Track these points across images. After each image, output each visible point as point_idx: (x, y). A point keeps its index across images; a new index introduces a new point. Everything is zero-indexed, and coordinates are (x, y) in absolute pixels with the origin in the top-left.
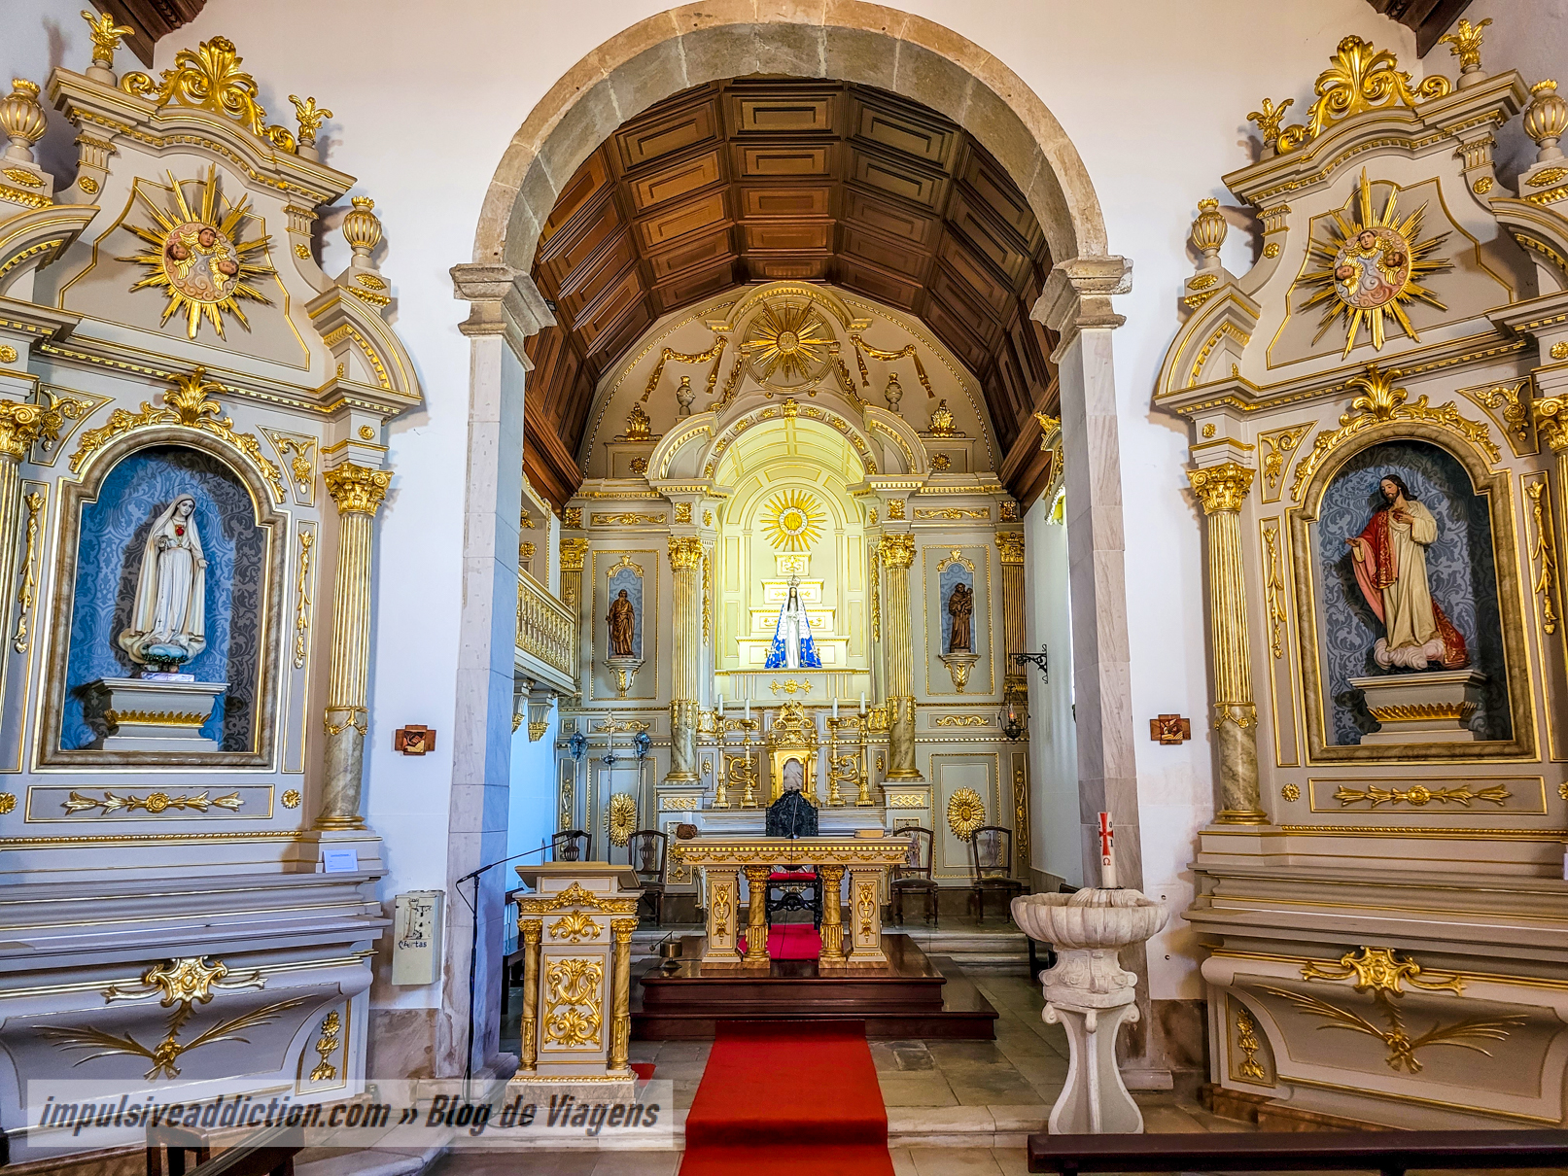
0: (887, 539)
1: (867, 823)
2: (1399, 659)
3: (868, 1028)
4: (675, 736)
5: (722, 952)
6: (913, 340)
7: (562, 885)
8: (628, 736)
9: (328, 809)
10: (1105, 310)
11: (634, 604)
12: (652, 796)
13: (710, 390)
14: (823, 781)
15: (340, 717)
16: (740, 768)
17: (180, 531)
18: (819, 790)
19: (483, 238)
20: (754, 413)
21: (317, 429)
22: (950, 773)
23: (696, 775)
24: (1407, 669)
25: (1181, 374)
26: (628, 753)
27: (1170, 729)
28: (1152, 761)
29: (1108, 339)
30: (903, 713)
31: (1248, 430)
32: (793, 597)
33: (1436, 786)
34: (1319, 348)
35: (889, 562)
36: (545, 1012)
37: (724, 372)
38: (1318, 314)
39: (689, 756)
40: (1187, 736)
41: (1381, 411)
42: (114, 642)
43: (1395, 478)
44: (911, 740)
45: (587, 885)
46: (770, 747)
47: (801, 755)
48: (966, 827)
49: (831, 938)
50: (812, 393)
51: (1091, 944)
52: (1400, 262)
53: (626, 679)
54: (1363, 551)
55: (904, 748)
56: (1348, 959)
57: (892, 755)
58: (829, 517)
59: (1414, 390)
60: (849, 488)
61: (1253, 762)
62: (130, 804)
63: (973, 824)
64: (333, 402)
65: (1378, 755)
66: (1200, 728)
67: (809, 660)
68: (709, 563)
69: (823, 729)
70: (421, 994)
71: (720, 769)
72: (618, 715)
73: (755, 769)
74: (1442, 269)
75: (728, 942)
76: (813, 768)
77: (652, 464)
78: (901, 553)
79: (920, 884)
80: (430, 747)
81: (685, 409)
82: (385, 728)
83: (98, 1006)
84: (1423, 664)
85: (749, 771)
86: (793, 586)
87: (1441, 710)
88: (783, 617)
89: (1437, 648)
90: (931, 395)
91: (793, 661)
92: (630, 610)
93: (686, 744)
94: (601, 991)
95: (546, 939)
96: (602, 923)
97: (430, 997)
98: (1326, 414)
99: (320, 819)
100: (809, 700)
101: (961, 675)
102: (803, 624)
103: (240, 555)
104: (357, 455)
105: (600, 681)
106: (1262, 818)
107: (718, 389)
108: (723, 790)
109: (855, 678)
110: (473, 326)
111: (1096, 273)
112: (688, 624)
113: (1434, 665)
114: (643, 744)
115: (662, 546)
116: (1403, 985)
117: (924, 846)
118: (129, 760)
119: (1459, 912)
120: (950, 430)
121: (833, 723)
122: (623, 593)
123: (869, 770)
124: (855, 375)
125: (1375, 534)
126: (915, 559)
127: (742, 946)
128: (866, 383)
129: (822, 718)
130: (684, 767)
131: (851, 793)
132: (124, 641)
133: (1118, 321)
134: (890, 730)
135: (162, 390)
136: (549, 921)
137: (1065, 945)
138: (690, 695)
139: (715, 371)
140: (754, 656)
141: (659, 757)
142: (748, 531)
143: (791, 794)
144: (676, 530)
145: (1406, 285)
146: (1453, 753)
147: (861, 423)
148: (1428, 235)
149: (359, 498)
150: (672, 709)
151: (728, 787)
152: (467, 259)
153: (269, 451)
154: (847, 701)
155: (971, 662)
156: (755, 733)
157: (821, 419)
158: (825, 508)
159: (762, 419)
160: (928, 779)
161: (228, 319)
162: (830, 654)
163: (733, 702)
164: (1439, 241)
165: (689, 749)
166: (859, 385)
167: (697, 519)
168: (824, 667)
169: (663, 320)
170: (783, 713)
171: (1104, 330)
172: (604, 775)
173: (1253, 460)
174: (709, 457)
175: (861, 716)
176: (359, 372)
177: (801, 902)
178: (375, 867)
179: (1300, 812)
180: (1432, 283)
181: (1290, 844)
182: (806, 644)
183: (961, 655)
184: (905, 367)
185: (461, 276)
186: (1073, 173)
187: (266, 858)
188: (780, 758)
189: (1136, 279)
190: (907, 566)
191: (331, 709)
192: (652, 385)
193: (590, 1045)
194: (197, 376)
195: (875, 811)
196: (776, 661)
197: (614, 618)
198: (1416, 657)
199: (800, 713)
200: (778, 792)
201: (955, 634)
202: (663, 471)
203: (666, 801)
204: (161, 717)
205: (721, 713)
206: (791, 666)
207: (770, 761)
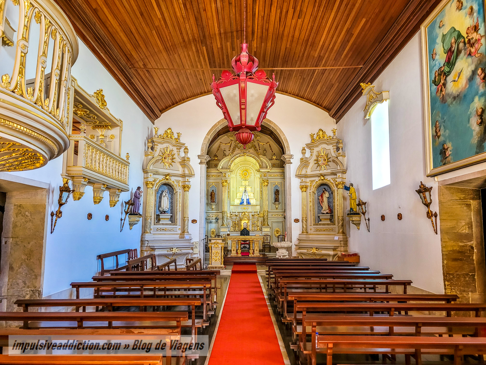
0: (263, 181)
1: (258, 234)
2: (323, 212)
3: (256, 264)
4: (223, 218)
5: (234, 254)
6: (269, 140)
7: (215, 241)
8: (214, 218)
9: (185, 230)
10: (290, 162)
11: (215, 192)
12: (219, 229)
13: (229, 150)
14: (251, 226)
15: (186, 219)
16: (235, 224)
17: (166, 194)
18: (250, 228)
19: (202, 150)
20: (238, 155)
21: (180, 179)
22: (275, 225)
23: (227, 225)
24: (324, 214)
25: (299, 172)
26: (214, 221)
27: (297, 221)
28: (294, 224)
29: (290, 166)
30: (266, 214)
31: (308, 180)
32: (245, 191)
33: (326, 229)
34: (317, 170)
35: (264, 185)
36: (212, 257)
37: (232, 147)
38: (317, 165)
39: (226, 222)
40: (299, 222)
41: (322, 180)
42: (159, 209)
43: (324, 188)
44: (267, 219)
45: (218, 241)
46: (241, 220)
47: (247, 222)
48: (277, 235)
49: (251, 251)
50: (249, 151)
51: (282, 248)
52: (325, 160)
53: (214, 207)
54: (320, 198)
55: (266, 220)
56: (311, 249)
57: (264, 222)
58: (253, 173)
59: (326, 177)
60: (256, 170)
61: (306, 225)
62: (163, 230)
63: (279, 234)
64: (184, 176)
65: (320, 225)
66: (300, 221)
67: (248, 203)
68: (229, 184)
69: (251, 217)
70: (196, 255)
71: (231, 224)
72: (212, 214)
73: (238, 224)
74: (330, 161)
75: (235, 252)
76: (249, 224)
77: (219, 166)
78: (266, 183)
79: (268, 245)
80: (196, 222)
81: (225, 155)
82: (190, 220)
83: (167, 252)
84: (326, 213)
85: (236, 224)
86: (245, 188)
87: (328, 219)
88: (243, 195)
89: (328, 211)
90: (272, 152)
91: (245, 203)
92: (214, 194)
93: (225, 219)
94: (220, 255)
95: (212, 248)
96: (220, 246)
97: (197, 255)
98: (317, 179)
99: (183, 232)
100: (248, 211)
101: (277, 207)
102: (247, 196)
103: (171, 196)
104: (187, 183)
105: (209, 207)
106: (307, 233)
107: (231, 151)
108: (232, 228)
109: (257, 206)
110: (201, 163)
111: (289, 157)
112: (225, 196)
113: (327, 213)
114: (217, 219)
115: (220, 181)
116: (316, 252)
117: (269, 239)
118: (163, 224)
119: (324, 244)
120: (276, 159)
121: (252, 215)
122: (213, 190)
123: (259, 224)
124: (258, 148)
125: (322, 196)
126: (269, 184)
127: (237, 253)
128: (260, 149)
129: (251, 214)
130: (225, 224)
131: (256, 229)
132: (160, 209)
133: (291, 163)
134: (263, 217)
135: (164, 176)
136: (213, 246)
137: (279, 248)
138: (226, 210)
139: (230, 147)
140: (237, 202)
141: (220, 221)
142: (236, 175)
143: (245, 229)
144: (223, 178)
145: (326, 163)
146: (328, 224)
147: (259, 158)
148: (329, 157)
149: (187, 189)
150: (223, 213)
151: (233, 227)
152: (200, 154)
153: (175, 183)
154: (255, 211)
155: (279, 204)
156: (238, 217)
157: (251, 156)
158: (252, 171)
159: (239, 156)
160: (270, 226)
161: (171, 165)
162: (253, 202)
163: (234, 211)
164: (330, 158)
165: (226, 220)
166: (258, 150)
167: (227, 176)
168: (251, 204)
169: (220, 137)
170: (243, 213)
171: (290, 164)
172: (210, 225)
173: (309, 184)
174: (229, 164)
175: (258, 214)
176: (187, 172)
177: (246, 248)
178: (190, 238)
179: (312, 232)
180: (329, 163)
181: (310, 236)
182: (248, 200)
183: (277, 203)
184: (267, 146)
185: (199, 157)
186: (286, 141)
187: (177, 237)
188: (243, 222)
189: (294, 157)
190: (267, 186)
191: (185, 217)
192: (218, 150)
193: (219, 262)
194: (168, 175)
195: (260, 232)
196: (242, 203)
197: (211, 195)
198: (325, 212)
199: (247, 214)
200: (243, 229)
201: (276, 199)
202: (221, 167)
203: (222, 230)
204: (165, 219)
205: (232, 213)
206: (245, 204)
207: (241, 222)
